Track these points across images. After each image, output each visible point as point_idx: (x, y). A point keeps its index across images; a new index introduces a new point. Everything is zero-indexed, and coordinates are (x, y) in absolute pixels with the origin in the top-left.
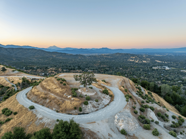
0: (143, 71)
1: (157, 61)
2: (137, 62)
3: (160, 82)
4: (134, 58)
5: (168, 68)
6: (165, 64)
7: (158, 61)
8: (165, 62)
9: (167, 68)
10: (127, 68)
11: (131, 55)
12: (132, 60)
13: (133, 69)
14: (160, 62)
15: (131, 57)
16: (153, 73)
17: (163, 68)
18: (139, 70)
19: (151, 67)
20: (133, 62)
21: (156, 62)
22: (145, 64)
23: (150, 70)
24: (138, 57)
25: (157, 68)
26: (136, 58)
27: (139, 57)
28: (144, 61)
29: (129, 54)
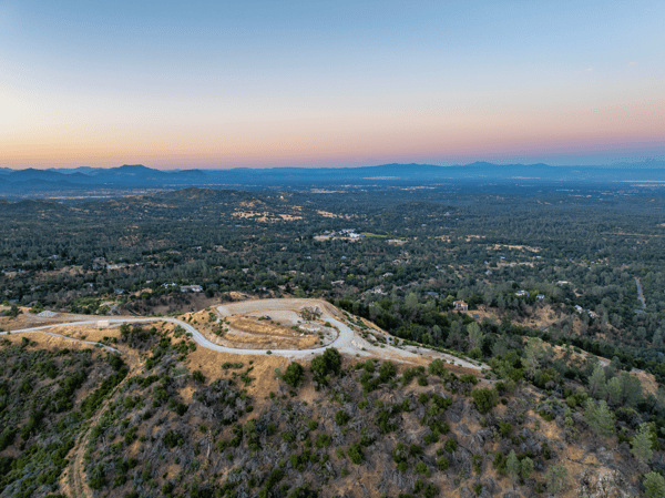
0: (290, 250)
1: (323, 213)
2: (263, 219)
3: (342, 282)
4: (251, 204)
5: (355, 235)
6: (347, 221)
7: (325, 214)
8: (344, 214)
9: (354, 237)
10: (240, 245)
11: (240, 194)
12: (248, 215)
13: (259, 247)
14: (331, 215)
15: (243, 204)
16: (320, 256)
17: (343, 235)
18: (279, 249)
19: (311, 237)
20: (252, 222)
21: (320, 218)
22: (289, 226)
23: (309, 247)
24: (263, 201)
25: (327, 238)
26: (258, 206)
27: (268, 203)
28: (284, 216)
29: (233, 191)
